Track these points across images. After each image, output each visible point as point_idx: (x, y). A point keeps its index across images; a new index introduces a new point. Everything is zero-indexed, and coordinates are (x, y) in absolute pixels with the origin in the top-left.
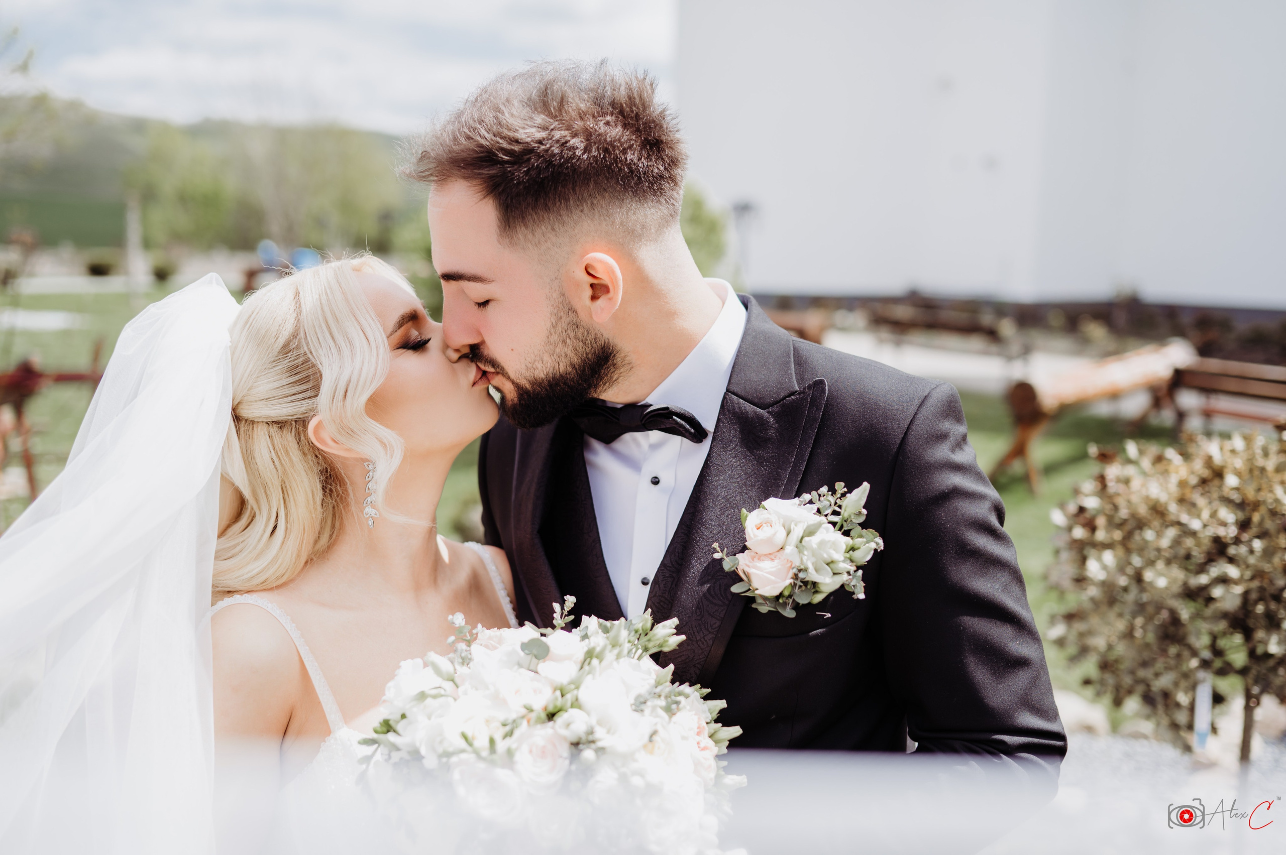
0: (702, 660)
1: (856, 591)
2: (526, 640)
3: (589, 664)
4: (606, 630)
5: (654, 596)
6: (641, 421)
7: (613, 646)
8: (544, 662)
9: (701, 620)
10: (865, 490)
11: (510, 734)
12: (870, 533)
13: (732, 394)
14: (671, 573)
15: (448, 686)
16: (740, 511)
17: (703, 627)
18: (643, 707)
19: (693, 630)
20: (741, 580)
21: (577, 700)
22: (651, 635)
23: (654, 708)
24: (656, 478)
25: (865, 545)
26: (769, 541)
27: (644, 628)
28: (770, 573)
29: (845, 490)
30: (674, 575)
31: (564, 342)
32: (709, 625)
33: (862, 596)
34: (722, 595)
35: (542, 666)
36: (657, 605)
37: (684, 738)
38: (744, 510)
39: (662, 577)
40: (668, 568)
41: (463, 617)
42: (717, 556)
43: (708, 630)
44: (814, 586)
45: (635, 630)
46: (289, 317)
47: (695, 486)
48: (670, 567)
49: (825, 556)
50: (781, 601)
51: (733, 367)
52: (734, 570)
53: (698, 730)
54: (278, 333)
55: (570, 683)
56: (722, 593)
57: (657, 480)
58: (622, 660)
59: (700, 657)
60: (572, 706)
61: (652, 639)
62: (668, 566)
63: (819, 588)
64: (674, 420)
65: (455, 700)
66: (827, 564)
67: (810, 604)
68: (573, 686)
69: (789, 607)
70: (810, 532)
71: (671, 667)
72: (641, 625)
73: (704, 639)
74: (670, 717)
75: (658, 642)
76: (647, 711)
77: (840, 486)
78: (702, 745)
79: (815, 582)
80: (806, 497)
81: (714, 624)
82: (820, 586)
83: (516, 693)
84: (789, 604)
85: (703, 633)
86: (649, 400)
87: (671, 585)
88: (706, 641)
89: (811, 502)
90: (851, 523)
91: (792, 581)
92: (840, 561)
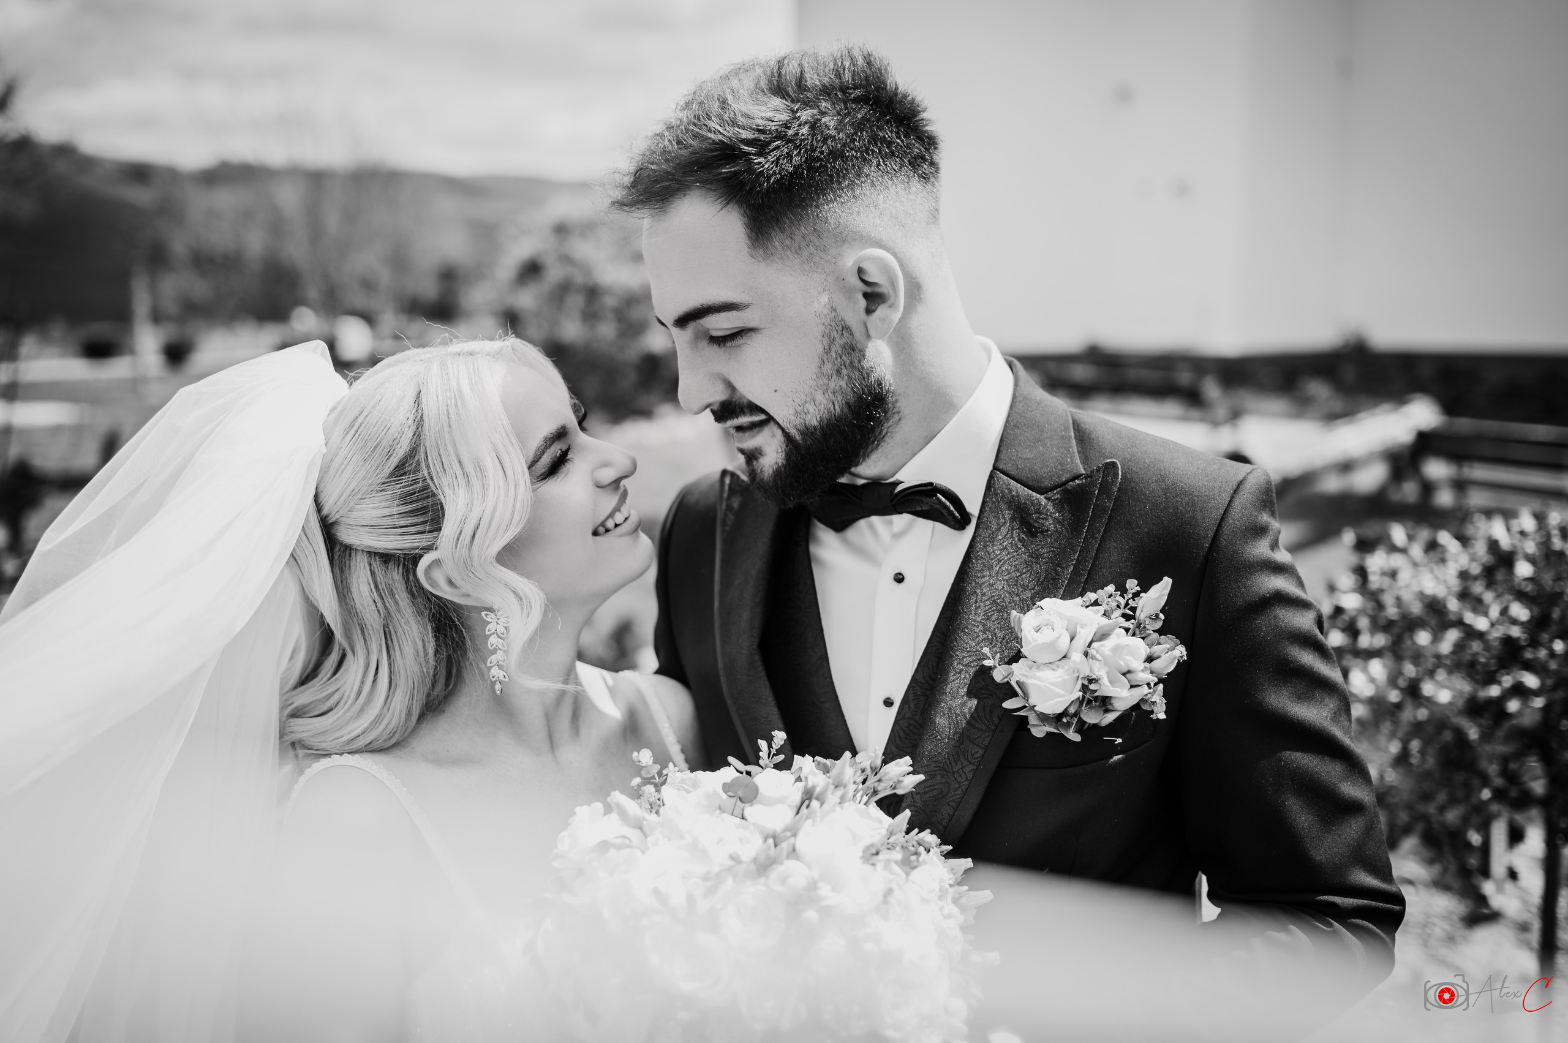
0: (958, 796)
1: (1155, 709)
2: (729, 780)
3: (808, 807)
4: (826, 770)
5: (902, 719)
6: (892, 501)
7: (836, 787)
8: (752, 806)
9: (959, 747)
10: (1165, 588)
11: (711, 892)
12: (1168, 641)
13: (1001, 472)
14: (924, 691)
15: (634, 834)
16: (1009, 614)
17: (961, 756)
18: (875, 859)
19: (949, 759)
20: (1015, 694)
21: (794, 850)
22: (882, 774)
23: (887, 863)
24: (900, 574)
25: (1167, 652)
26: (1052, 645)
27: (872, 766)
28: (1054, 684)
29: (1138, 588)
30: (927, 692)
31: (839, 372)
32: (969, 754)
33: (1162, 716)
34: (986, 719)
35: (749, 811)
36: (906, 729)
37: (924, 901)
38: (1014, 613)
39: (913, 696)
40: (921, 685)
41: (651, 755)
42: (987, 663)
43: (968, 760)
44: (1105, 703)
45: (861, 769)
46: (407, 430)
47: (953, 585)
48: (923, 683)
49: (1122, 663)
50: (1065, 720)
51: (1002, 440)
52: (1008, 681)
53: (940, 894)
54: (392, 450)
55: (787, 829)
56: (987, 716)
57: (901, 577)
58: (846, 805)
59: (956, 793)
60: (788, 857)
61: (883, 779)
62: (920, 682)
63: (1112, 704)
64: (938, 498)
65: (643, 852)
66: (1124, 674)
67: (1095, 726)
68: (788, 834)
69: (1072, 729)
70: (1102, 636)
71: (907, 814)
72: (869, 762)
73: (963, 770)
74: (908, 874)
75: (891, 783)
76: (879, 866)
77: (1132, 585)
78: (946, 912)
79: (1107, 697)
80: (1091, 596)
81: (975, 753)
82: (1113, 701)
83: (718, 843)
84: (1073, 723)
85: (962, 764)
86: (898, 477)
87: (924, 705)
88: (965, 773)
89: (1096, 603)
90: (1144, 629)
91: (1081, 694)
92: (1139, 671)
